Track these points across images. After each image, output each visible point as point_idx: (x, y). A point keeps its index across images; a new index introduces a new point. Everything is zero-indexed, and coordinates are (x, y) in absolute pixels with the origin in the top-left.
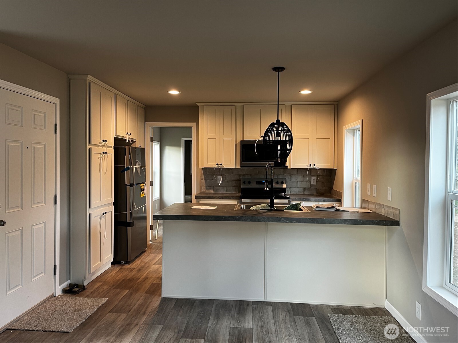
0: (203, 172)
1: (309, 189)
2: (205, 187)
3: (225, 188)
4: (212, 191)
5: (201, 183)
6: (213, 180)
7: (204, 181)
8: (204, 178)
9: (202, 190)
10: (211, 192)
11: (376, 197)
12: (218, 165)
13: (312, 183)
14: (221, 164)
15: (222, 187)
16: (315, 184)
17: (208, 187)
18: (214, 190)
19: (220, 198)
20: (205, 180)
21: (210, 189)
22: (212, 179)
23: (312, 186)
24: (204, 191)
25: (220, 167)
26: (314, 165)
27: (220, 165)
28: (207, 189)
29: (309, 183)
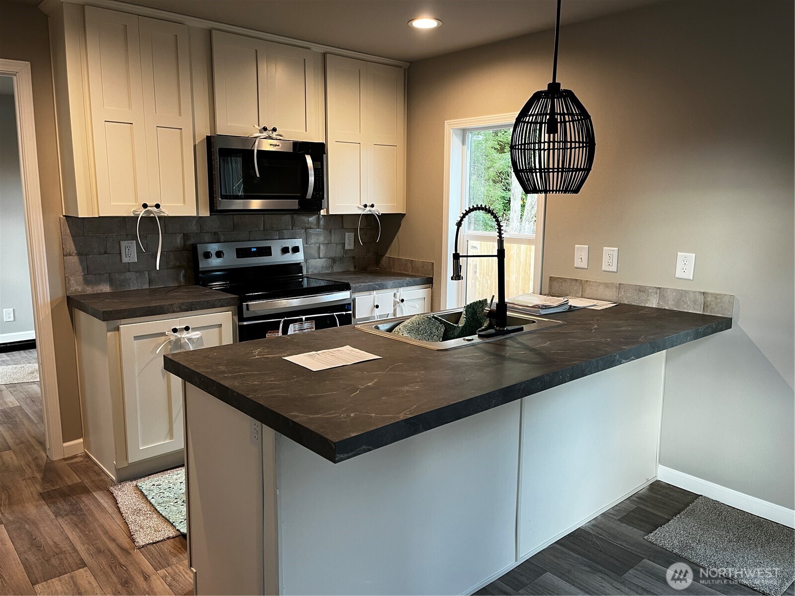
0: (69, 231)
1: (341, 259)
2: (81, 278)
3: (147, 276)
4: (106, 288)
5: (64, 267)
6: (106, 253)
7: (75, 259)
8: (76, 249)
9: (73, 289)
10: (104, 291)
11: (617, 272)
12: (149, 208)
13: (347, 247)
14: (158, 206)
15: (136, 272)
16: (352, 247)
17: (90, 274)
18: (111, 285)
19: (183, 307)
20: (79, 254)
21: (98, 282)
22: (103, 251)
23: (346, 252)
24: (80, 289)
25: (152, 215)
26: (372, 206)
27: (155, 209)
28: (87, 282)
29: (340, 247)
